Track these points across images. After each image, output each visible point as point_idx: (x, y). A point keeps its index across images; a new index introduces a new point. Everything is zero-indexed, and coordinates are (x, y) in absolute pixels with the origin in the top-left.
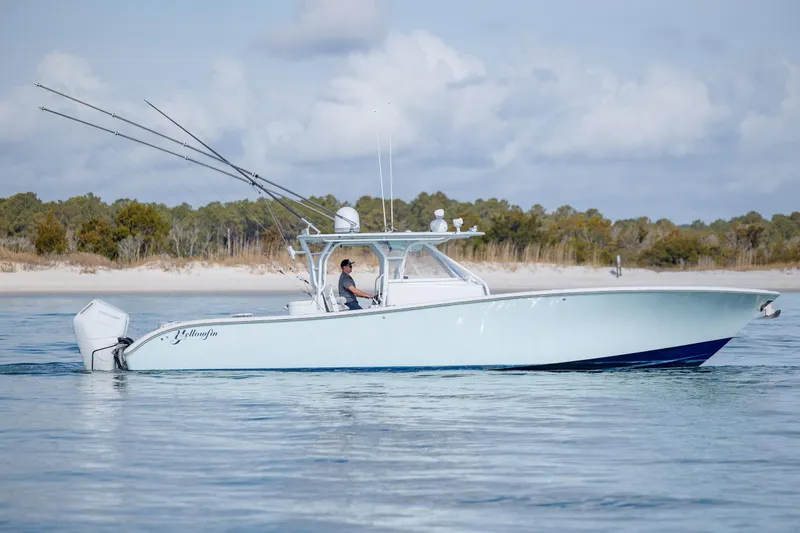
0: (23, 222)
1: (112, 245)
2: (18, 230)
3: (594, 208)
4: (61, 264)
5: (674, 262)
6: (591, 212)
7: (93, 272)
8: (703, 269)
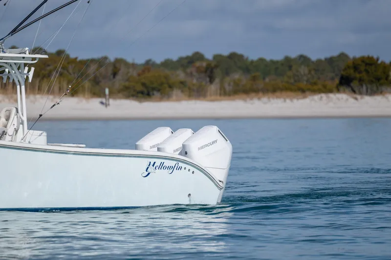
5: (148, 94)
8: (178, 100)
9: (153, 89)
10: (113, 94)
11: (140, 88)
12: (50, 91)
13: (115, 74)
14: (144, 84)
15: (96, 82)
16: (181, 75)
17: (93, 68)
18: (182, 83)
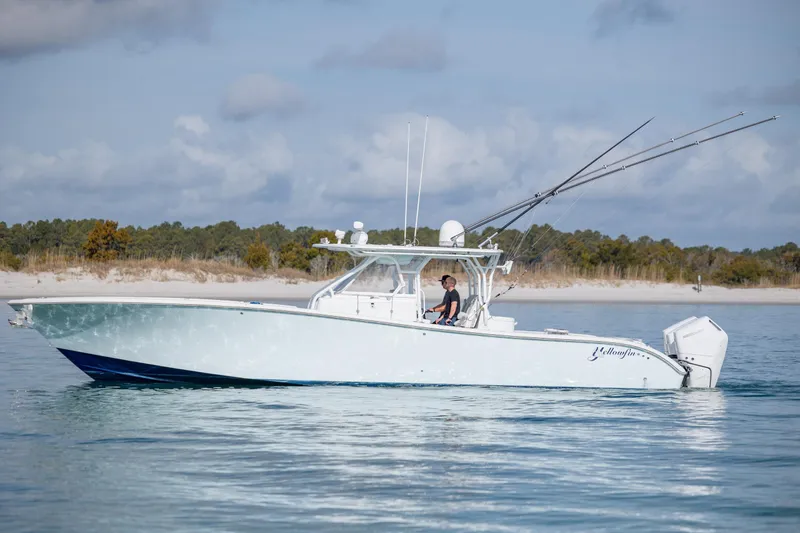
0: (226, 244)
1: (305, 262)
2: (222, 250)
3: (667, 238)
4: (271, 277)
5: (739, 281)
6: (664, 241)
7: (296, 283)
8: (764, 287)
9: (743, 277)
10: (705, 281)
11: (731, 275)
12: (648, 277)
13: (710, 262)
14: (734, 272)
15: (693, 268)
16: (770, 265)
17: (690, 258)
18: (770, 271)
